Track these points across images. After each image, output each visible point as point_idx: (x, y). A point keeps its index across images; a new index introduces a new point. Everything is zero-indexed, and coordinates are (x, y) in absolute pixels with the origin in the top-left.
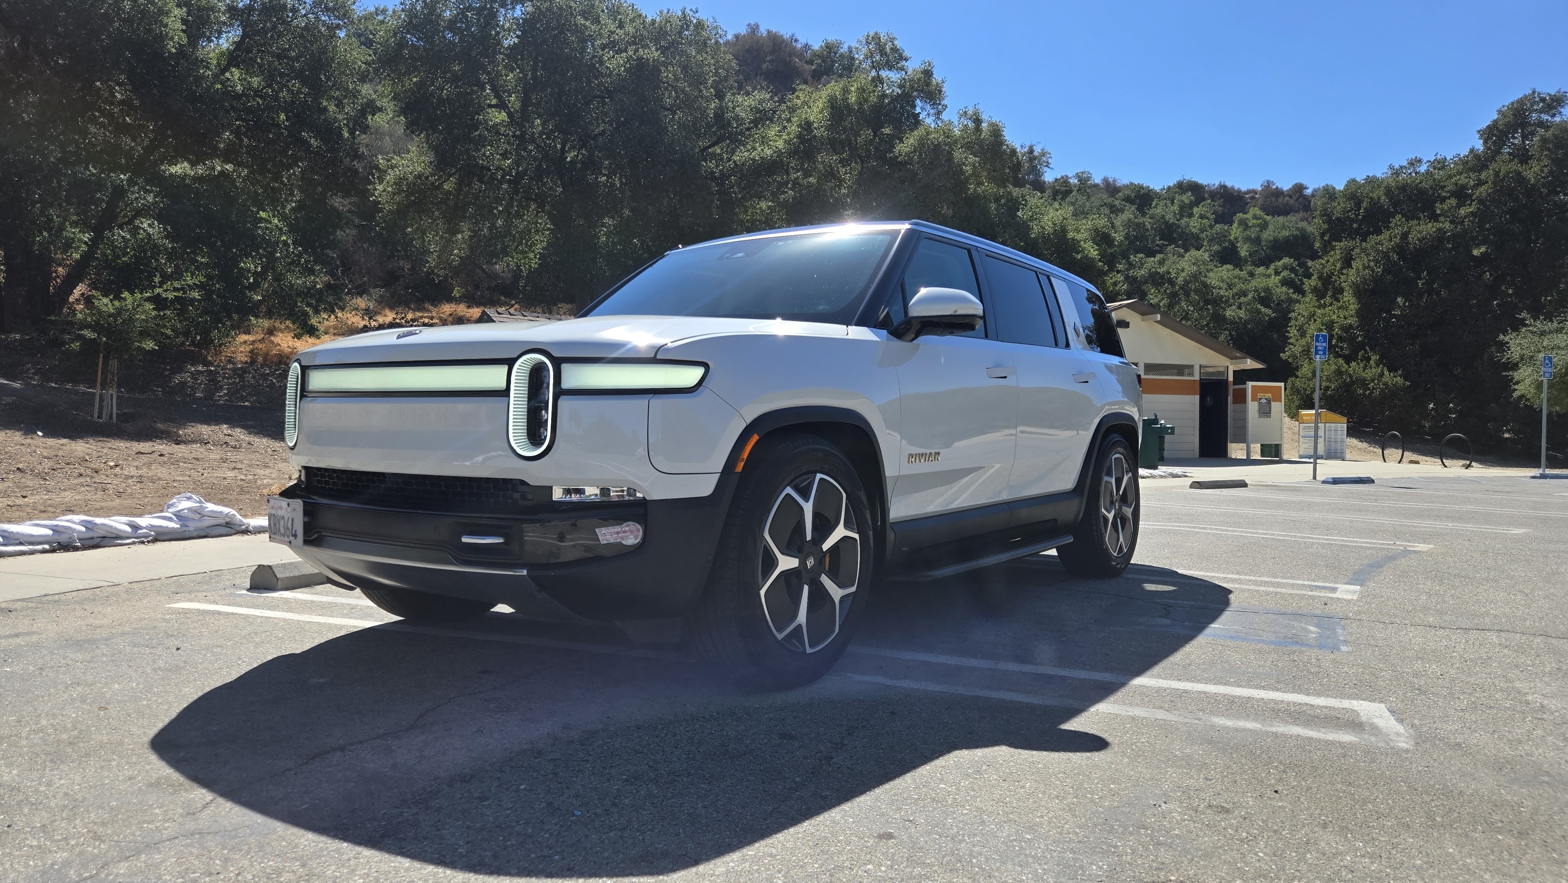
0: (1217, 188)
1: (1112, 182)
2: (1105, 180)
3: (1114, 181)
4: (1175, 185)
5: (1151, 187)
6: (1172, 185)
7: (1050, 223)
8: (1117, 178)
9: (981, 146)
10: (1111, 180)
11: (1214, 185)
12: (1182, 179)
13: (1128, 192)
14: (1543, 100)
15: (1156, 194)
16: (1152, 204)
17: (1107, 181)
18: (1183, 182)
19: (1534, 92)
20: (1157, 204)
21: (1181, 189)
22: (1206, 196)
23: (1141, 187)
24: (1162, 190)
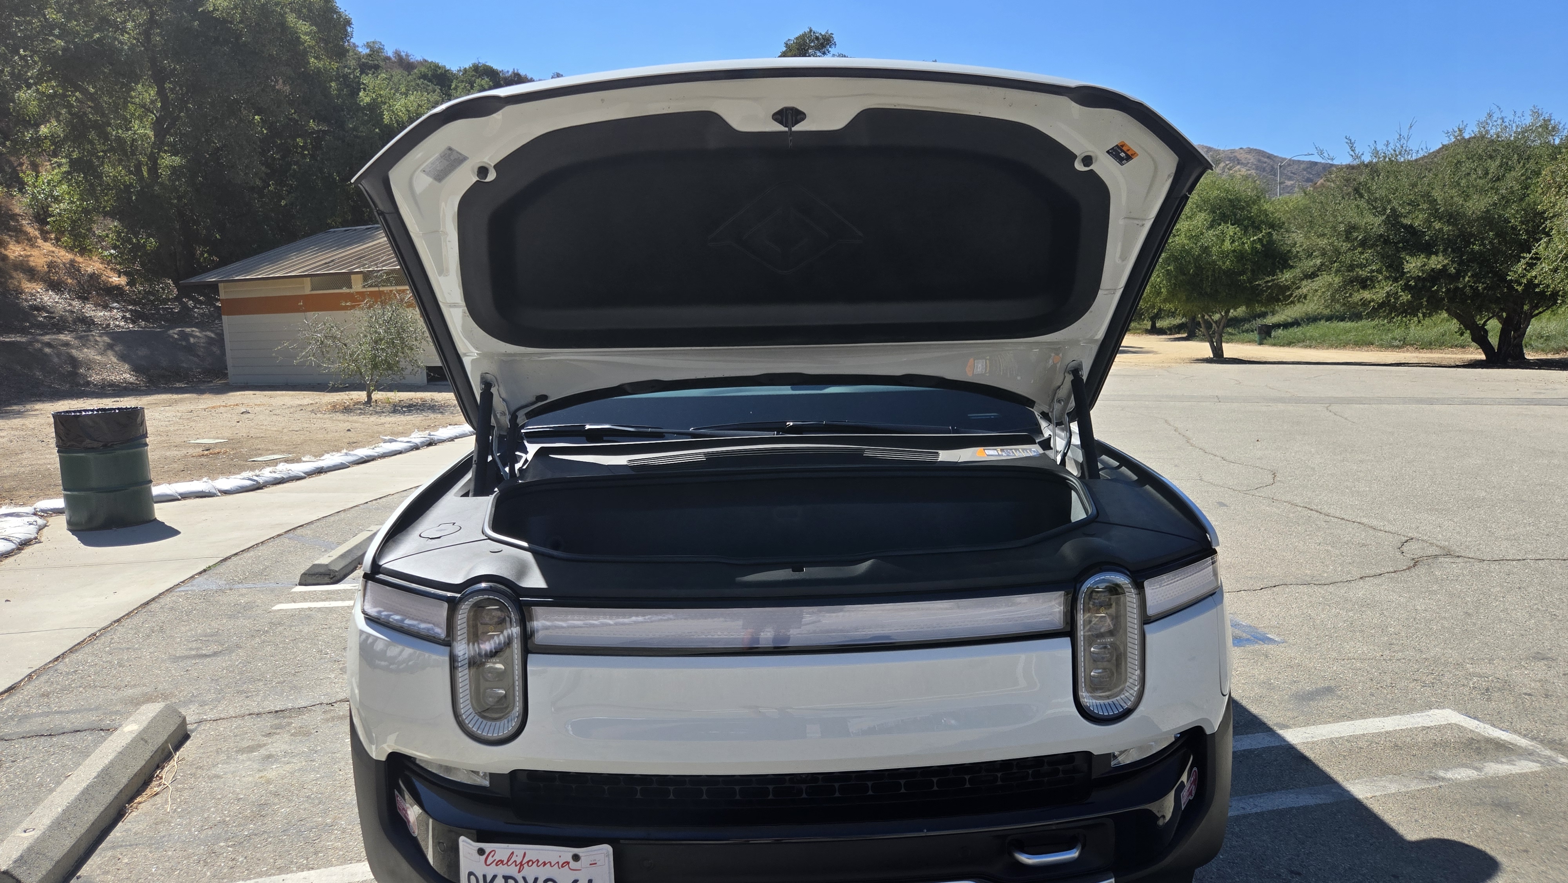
0: (511, 76)
1: (404, 57)
2: (397, 54)
3: (407, 55)
4: (470, 68)
5: (448, 67)
6: (467, 67)
7: (403, 110)
8: (410, 53)
9: (310, 10)
10: (403, 54)
11: (508, 72)
12: (477, 62)
13: (423, 69)
14: (817, 38)
15: (454, 75)
16: (451, 85)
17: (399, 55)
18: (477, 66)
19: (811, 31)
20: (456, 85)
21: (477, 73)
22: (502, 82)
23: (437, 67)
24: (458, 71)
